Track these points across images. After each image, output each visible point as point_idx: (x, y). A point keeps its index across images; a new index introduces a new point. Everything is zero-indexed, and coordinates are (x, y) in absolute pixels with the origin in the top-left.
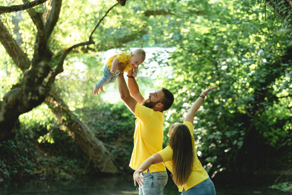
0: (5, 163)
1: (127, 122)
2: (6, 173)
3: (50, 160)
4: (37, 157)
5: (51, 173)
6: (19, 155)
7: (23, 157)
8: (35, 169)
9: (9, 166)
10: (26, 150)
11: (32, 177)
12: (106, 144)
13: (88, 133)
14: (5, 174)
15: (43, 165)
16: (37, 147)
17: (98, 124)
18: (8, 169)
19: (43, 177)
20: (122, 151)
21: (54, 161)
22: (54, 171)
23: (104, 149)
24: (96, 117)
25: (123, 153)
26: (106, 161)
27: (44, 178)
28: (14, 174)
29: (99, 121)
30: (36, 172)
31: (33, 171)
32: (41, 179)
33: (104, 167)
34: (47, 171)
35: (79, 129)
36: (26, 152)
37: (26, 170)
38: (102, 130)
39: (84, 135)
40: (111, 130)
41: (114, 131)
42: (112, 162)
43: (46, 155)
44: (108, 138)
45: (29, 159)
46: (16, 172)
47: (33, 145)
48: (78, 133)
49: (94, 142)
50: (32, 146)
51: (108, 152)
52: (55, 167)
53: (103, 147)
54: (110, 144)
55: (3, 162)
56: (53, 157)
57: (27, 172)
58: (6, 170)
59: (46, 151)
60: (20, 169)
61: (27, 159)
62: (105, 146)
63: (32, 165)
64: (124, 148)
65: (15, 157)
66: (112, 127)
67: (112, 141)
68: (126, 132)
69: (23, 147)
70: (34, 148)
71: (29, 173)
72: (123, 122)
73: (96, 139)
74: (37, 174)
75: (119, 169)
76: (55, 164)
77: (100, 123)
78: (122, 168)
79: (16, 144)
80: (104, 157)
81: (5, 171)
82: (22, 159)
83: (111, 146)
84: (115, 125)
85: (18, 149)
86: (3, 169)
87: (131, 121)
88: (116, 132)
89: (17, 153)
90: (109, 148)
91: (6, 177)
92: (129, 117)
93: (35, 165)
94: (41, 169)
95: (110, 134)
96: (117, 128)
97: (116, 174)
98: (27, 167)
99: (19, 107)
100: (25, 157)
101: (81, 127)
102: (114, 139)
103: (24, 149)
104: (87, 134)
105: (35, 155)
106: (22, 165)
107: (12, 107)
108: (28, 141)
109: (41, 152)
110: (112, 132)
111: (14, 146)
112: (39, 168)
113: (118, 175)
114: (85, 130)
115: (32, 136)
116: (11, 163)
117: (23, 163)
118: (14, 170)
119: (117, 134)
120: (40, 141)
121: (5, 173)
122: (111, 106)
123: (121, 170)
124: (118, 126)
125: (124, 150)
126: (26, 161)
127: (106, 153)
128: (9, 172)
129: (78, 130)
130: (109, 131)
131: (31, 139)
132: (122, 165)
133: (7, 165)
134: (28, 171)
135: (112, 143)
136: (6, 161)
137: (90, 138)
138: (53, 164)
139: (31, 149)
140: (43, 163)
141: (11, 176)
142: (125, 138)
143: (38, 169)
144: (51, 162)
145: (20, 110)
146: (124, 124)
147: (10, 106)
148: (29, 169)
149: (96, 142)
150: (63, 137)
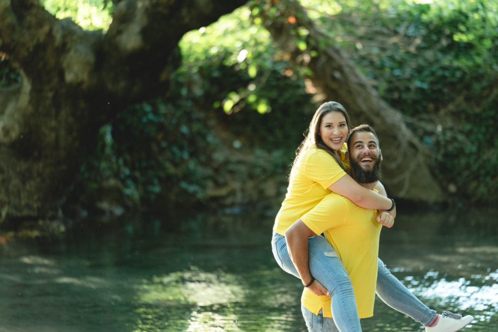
0: (126, 163)
1: (470, 58)
2: (131, 191)
3: (250, 158)
4: (214, 150)
5: (255, 196)
6: (164, 144)
7: (175, 149)
8: (210, 184)
9: (137, 174)
10: (184, 129)
11: (201, 206)
12: (409, 120)
13: (362, 85)
14: (128, 196)
15: (232, 172)
16: (212, 122)
17: (388, 63)
18: (135, 180)
19: (232, 205)
20: (454, 139)
21: (261, 162)
22: (261, 192)
23: (406, 133)
24: (383, 43)
25: (456, 145)
26: (412, 166)
27: (236, 210)
28: (153, 197)
29: (389, 53)
30: (211, 191)
31: (204, 187)
32: (228, 211)
33: (407, 185)
34: (243, 190)
35: (337, 75)
36: (183, 135)
37: (184, 185)
38: (398, 78)
39: (350, 92)
40: (422, 81)
41: (432, 83)
42: (426, 171)
43: (237, 144)
44: (416, 102)
45: (193, 155)
46: (157, 189)
47: (201, 115)
48: (334, 86)
49: (378, 114)
50: (198, 120)
51: (416, 141)
52: (265, 180)
53: (403, 127)
54: (421, 120)
55: (121, 162)
56: (259, 152)
57: (185, 192)
58: (129, 182)
59: (238, 135)
60: (168, 181)
61: (186, 155)
62: (409, 125)
63: (201, 171)
64: (461, 132)
65: (155, 148)
66: (426, 73)
67: (426, 110)
68: (468, 87)
69: (174, 121)
70: (206, 126)
71: (194, 194)
72: (457, 57)
73: (383, 104)
74: (214, 199)
75: (445, 189)
76: (264, 170)
77: (392, 58)
78: (452, 188)
79: (155, 112)
80: (405, 155)
81: (127, 187)
82: (174, 154)
83: (423, 124)
84: (435, 68)
85: (161, 127)
86: (123, 181)
87: (479, 55)
88: (439, 86)
89: (160, 136)
90: (420, 132)
91: (130, 203)
92: (476, 43)
93: (209, 172)
94: (225, 184)
95: (421, 90)
96: (440, 73)
97: (436, 203)
98: (188, 177)
99: (184, 12)
100: (181, 148)
101: (340, 69)
102: (431, 106)
103: (178, 125)
104: (359, 89)
105: (208, 144)
106: (171, 170)
107: (166, 11)
108: (189, 104)
109: (225, 135)
110: (425, 86)
111: (151, 116)
112: (221, 180)
113: (444, 206)
114: (353, 79)
115: (198, 92)
116: (144, 164)
117: (175, 165)
118: (152, 184)
119: (440, 91)
120: (228, 106)
121: (128, 191)
122: (424, 9)
123: (451, 195)
124: (444, 68)
125: (461, 137)
126: (183, 160)
127: (412, 145)
128: (137, 188)
129: (334, 79)
130: (417, 84)
131: (195, 100)
132: (453, 180)
133: (133, 169)
134: (192, 188)
135: (425, 116)
136: (128, 158)
137: (367, 99)
138: (258, 171)
139: (196, 127)
140: (232, 167)
141: (144, 200)
142: (464, 106)
143: (218, 185)
144: (254, 166)
145: (187, 20)
146: (463, 63)
147: (160, 9)
148: (191, 183)
149: (383, 113)
150: (287, 95)
